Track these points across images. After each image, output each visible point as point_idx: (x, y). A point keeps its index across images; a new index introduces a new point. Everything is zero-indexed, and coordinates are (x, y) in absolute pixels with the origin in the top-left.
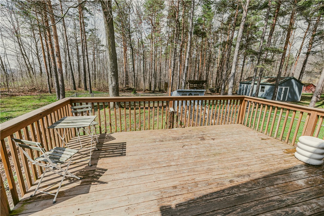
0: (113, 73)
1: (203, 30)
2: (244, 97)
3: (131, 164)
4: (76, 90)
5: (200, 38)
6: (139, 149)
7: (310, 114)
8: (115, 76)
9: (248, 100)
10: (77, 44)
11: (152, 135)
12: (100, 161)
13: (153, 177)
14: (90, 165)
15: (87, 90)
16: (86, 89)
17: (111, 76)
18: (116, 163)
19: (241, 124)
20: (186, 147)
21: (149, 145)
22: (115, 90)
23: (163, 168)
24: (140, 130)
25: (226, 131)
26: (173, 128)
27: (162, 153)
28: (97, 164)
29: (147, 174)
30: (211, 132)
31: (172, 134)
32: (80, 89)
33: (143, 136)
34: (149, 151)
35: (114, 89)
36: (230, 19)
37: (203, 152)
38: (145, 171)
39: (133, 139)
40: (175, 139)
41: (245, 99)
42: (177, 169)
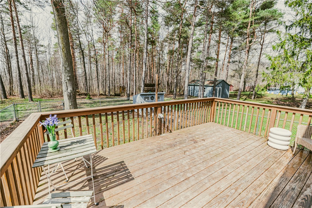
0: (68, 78)
1: (153, 39)
2: (214, 99)
3: (147, 187)
4: (7, 98)
5: (150, 45)
6: (143, 165)
7: (271, 110)
8: (71, 81)
9: (219, 101)
10: (6, 42)
11: (146, 145)
12: (106, 195)
13: (182, 198)
14: (96, 204)
15: (24, 98)
16: (23, 96)
17: (66, 82)
18: (129, 191)
19: (213, 122)
20: (187, 153)
21: (151, 158)
22: (72, 96)
23: (184, 183)
24: (129, 142)
25: (207, 130)
26: (161, 134)
27: (171, 165)
28: (104, 200)
29: (172, 196)
30: (197, 133)
31: (164, 140)
32: (12, 97)
33: (137, 149)
34: (155, 165)
35: (70, 96)
36: (174, 31)
37: (206, 155)
38: (168, 193)
39: (127, 154)
40: (172, 146)
41: (215, 100)
42: (198, 181)
